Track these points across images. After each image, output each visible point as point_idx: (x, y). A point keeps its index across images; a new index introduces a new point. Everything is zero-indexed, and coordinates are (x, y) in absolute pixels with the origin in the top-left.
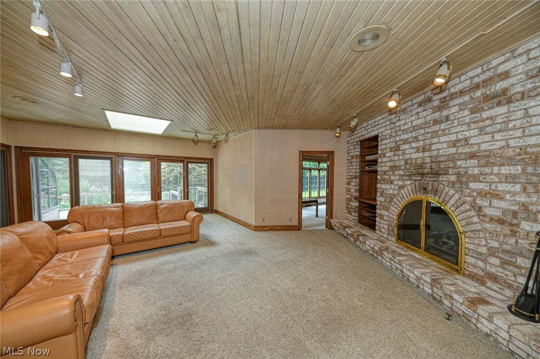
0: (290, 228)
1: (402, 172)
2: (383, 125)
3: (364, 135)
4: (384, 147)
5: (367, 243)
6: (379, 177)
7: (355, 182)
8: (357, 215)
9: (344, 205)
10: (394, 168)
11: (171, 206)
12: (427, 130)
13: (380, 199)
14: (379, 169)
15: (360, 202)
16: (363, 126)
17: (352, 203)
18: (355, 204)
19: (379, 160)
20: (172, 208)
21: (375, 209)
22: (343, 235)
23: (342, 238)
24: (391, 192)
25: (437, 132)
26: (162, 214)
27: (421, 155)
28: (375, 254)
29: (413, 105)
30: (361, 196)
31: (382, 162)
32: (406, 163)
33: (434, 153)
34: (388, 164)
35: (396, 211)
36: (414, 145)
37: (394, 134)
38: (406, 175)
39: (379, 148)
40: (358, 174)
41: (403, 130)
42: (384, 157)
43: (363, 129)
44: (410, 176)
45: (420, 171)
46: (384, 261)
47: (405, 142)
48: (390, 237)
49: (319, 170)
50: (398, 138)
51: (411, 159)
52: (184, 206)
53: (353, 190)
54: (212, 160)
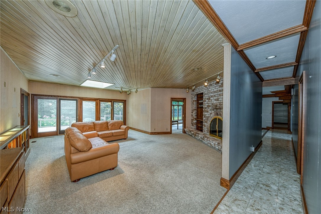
0: (166, 133)
1: (211, 108)
2: (205, 89)
3: (198, 92)
4: (205, 98)
5: (199, 136)
6: (204, 110)
7: (195, 112)
8: (196, 126)
9: (191, 122)
10: (208, 106)
11: (114, 123)
12: (218, 93)
13: (204, 118)
14: (204, 106)
15: (197, 120)
16: (198, 88)
17: (194, 121)
18: (195, 121)
19: (204, 103)
20: (115, 124)
21: (202, 123)
22: (190, 135)
23: (190, 136)
24: (208, 115)
25: (220, 94)
26: (110, 126)
27: (216, 102)
28: (202, 140)
29: (213, 84)
30: (197, 118)
31: (204, 104)
32: (212, 105)
33: (220, 101)
34: (206, 105)
35: (209, 123)
36: (214, 98)
37: (208, 93)
38: (212, 109)
39: (204, 98)
40: (196, 108)
41: (211, 92)
42: (205, 102)
43: (198, 90)
44: (213, 109)
45: (216, 107)
46: (205, 141)
47: (212, 96)
48: (207, 133)
49: (178, 106)
50: (209, 95)
51: (214, 103)
52: (119, 123)
53: (194, 115)
54: (125, 101)
